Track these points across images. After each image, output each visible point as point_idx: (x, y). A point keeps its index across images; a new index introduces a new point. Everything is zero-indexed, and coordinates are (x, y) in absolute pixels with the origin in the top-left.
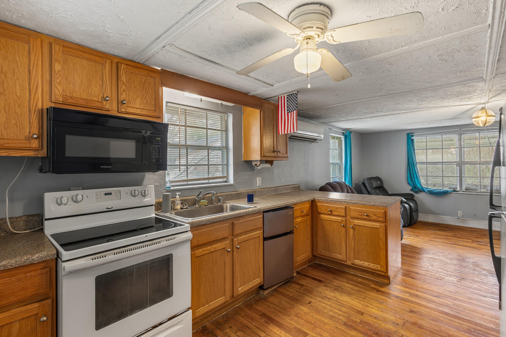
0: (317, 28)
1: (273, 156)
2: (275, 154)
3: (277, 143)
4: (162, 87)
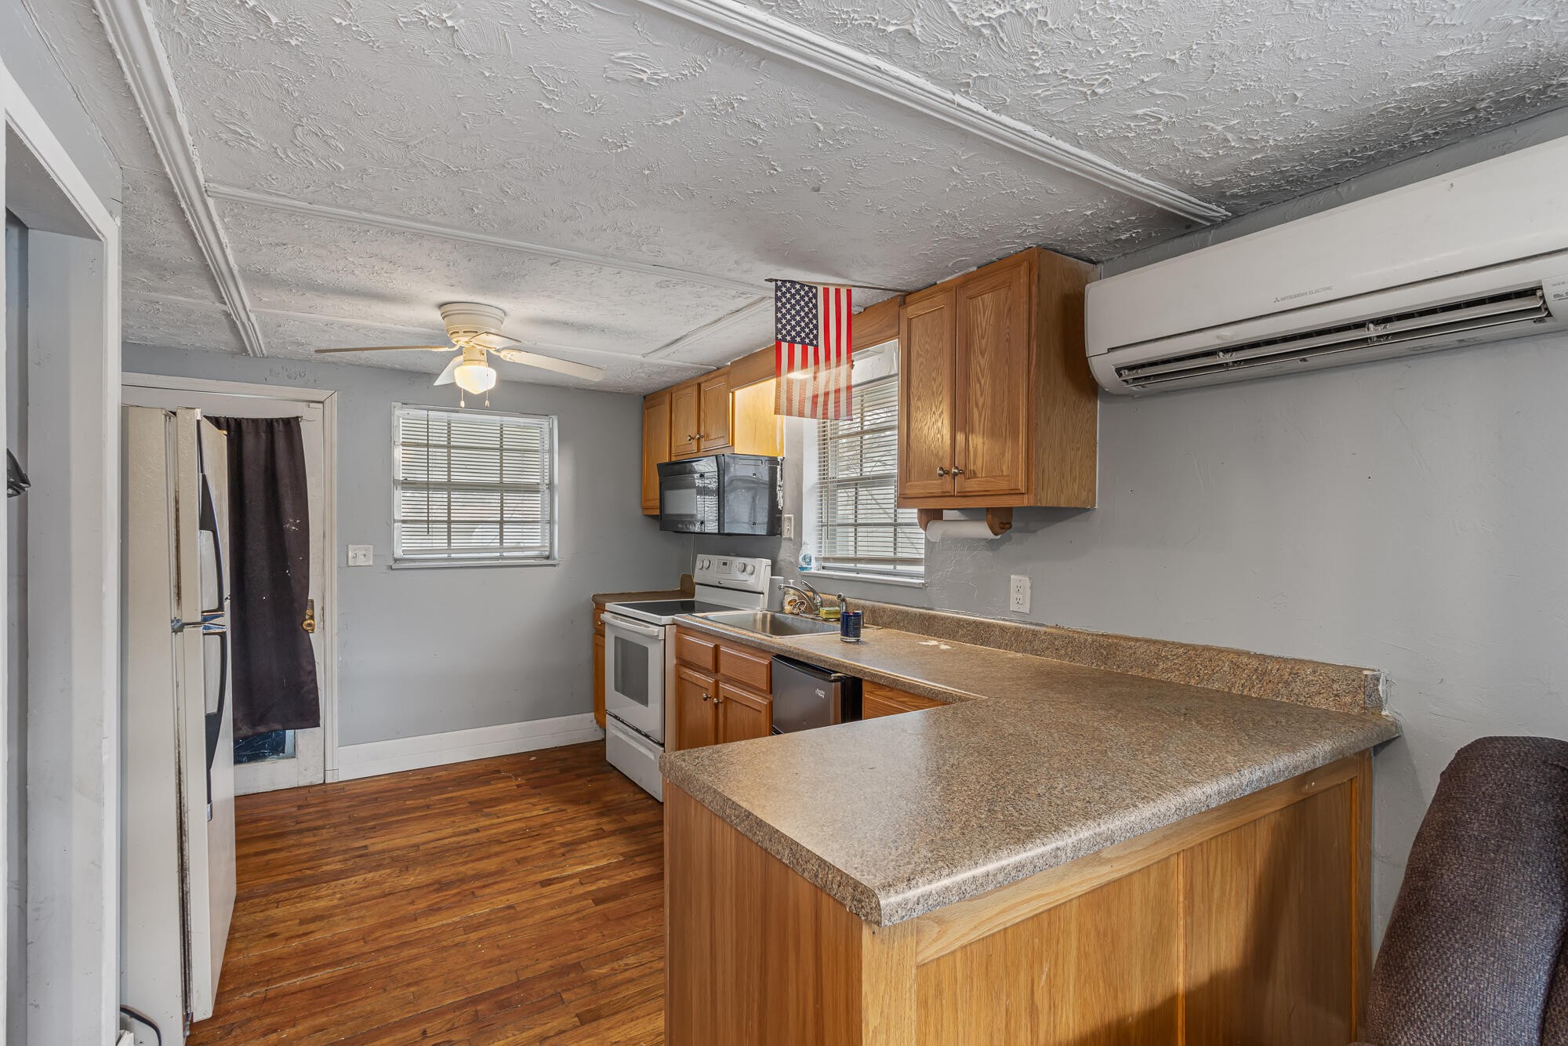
0: (464, 332)
1: (937, 491)
2: (947, 485)
3: (960, 437)
4: (733, 393)
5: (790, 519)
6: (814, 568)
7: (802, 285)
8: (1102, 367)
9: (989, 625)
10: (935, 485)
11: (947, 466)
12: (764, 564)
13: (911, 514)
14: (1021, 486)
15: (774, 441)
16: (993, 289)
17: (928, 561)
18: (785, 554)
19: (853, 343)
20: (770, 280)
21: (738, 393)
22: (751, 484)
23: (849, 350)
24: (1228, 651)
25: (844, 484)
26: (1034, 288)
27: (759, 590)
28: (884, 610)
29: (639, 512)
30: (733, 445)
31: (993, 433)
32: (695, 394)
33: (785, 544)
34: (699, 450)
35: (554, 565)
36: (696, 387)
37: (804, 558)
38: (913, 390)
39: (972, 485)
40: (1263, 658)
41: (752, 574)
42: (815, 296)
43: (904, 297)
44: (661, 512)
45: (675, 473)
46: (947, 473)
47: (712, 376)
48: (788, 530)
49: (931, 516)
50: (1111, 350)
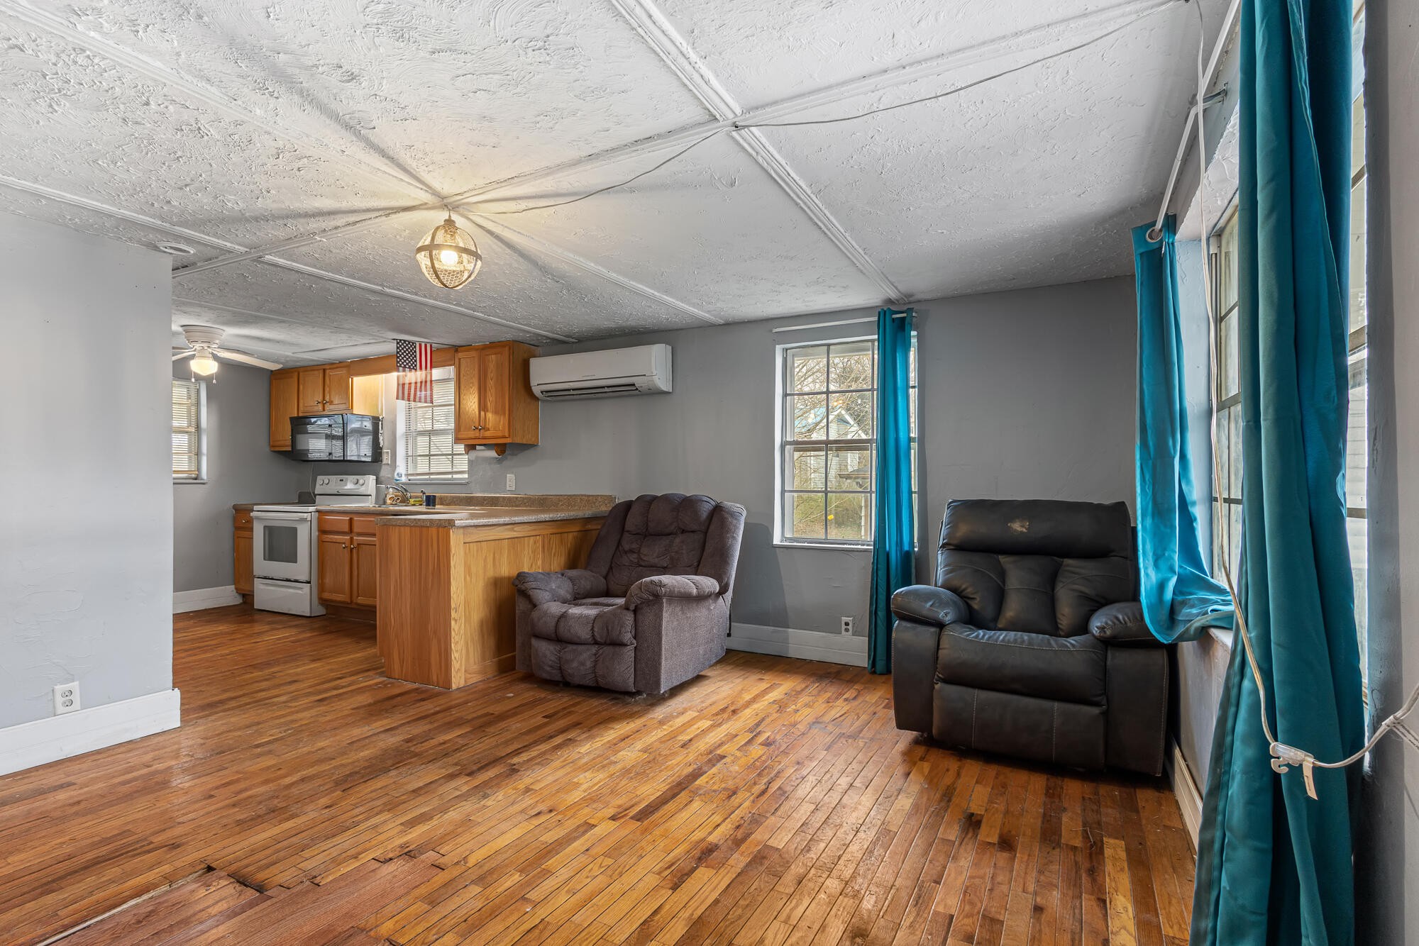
1: (473, 436)
2: (477, 434)
3: (482, 413)
4: (352, 379)
5: (387, 453)
6: (404, 479)
7: (409, 343)
8: (536, 390)
9: (498, 497)
10: (472, 434)
11: (477, 426)
12: (372, 479)
13: (460, 448)
14: (507, 435)
15: (377, 408)
16: (495, 354)
17: (469, 472)
18: (384, 472)
19: (433, 364)
20: (394, 339)
21: (355, 379)
22: (361, 432)
23: (431, 367)
24: (579, 495)
25: (422, 433)
26: (511, 357)
27: (369, 493)
28: (447, 497)
29: (267, 449)
30: (352, 408)
31: (496, 412)
32: (321, 375)
33: (383, 467)
34: (324, 410)
35: (204, 484)
36: (321, 372)
37: (398, 474)
38: (462, 391)
39: (487, 434)
40: (589, 496)
41: (363, 485)
42: (415, 347)
43: (456, 349)
44: (292, 448)
45: (300, 424)
46: (477, 428)
47: (335, 366)
48: (386, 459)
49: (471, 448)
50: (538, 385)
